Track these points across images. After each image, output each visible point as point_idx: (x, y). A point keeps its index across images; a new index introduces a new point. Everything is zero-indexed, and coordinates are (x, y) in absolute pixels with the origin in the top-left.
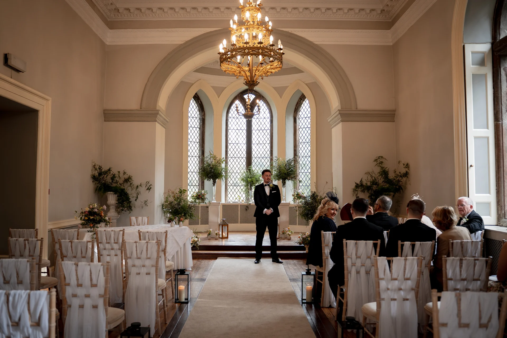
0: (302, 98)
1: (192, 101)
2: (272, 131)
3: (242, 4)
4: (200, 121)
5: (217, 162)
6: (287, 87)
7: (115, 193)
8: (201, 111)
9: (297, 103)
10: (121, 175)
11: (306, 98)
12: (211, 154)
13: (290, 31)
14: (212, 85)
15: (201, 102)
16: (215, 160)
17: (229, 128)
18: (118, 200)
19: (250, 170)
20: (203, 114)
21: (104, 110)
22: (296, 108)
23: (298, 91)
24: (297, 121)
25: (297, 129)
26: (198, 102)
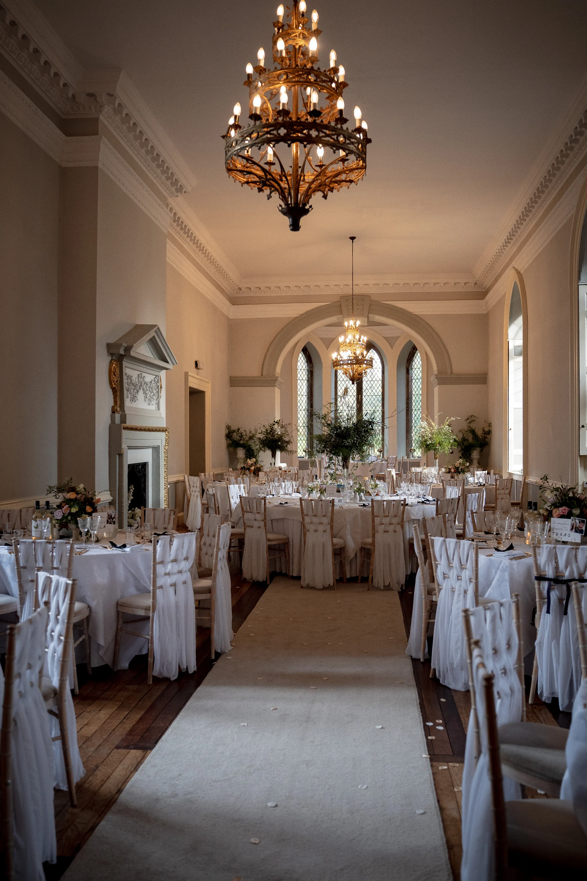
0: (414, 350)
1: (300, 355)
2: (384, 382)
3: (347, 326)
4: (308, 373)
6: (399, 337)
7: (245, 449)
8: (309, 363)
9: (410, 353)
10: (248, 433)
11: (417, 350)
13: (392, 304)
14: (321, 337)
15: (309, 353)
17: (338, 380)
18: (246, 454)
20: (311, 366)
21: (231, 378)
22: (410, 358)
23: (410, 342)
24: (410, 371)
25: (410, 380)
26: (306, 353)
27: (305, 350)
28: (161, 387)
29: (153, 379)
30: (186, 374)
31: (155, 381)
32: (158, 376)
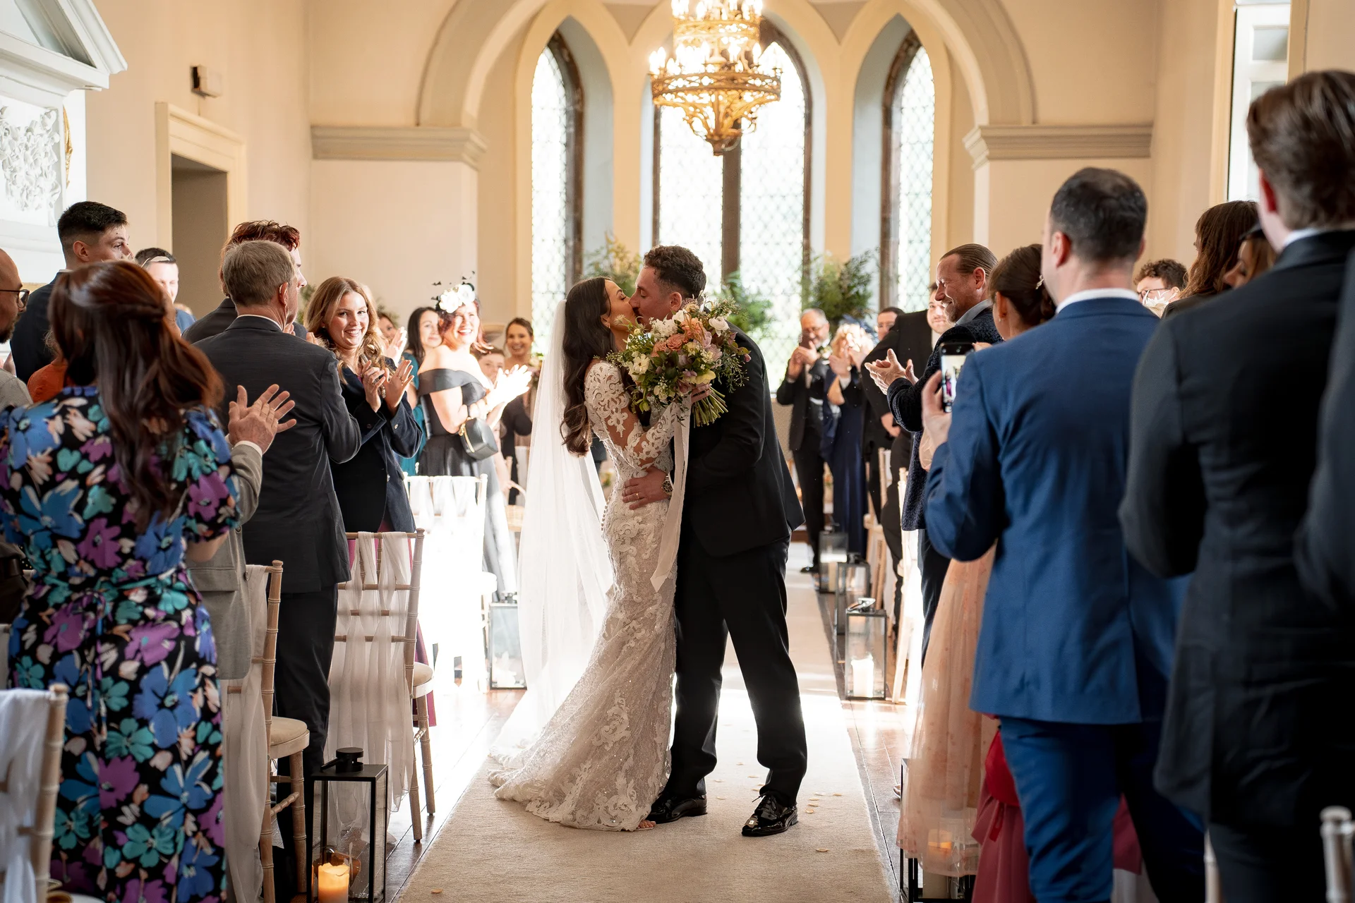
0: (911, 43)
4: (568, 120)
5: (630, 267)
6: (864, 4)
8: (569, 86)
9: (897, 58)
11: (919, 46)
12: (608, 241)
15: (570, 56)
16: (621, 259)
19: (732, 286)
20: (577, 97)
21: (313, 127)
22: (893, 75)
23: (898, 20)
24: (896, 117)
25: (894, 145)
26: (562, 56)
27: (558, 44)
28: (69, 149)
29: (39, 120)
30: (161, 112)
31: (44, 124)
32: (57, 110)
